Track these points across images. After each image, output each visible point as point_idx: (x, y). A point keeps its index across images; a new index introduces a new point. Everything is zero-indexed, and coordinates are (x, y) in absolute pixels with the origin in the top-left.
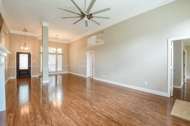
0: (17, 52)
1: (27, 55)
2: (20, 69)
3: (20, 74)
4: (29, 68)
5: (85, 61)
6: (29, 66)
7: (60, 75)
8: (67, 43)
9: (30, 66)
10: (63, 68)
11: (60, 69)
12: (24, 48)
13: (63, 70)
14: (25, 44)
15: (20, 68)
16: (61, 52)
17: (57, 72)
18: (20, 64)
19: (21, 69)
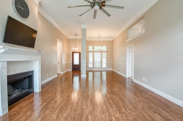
0: (72, 52)
1: (78, 54)
3: (74, 68)
4: (80, 64)
5: (125, 58)
6: (79, 62)
7: (104, 71)
8: (111, 40)
10: (107, 65)
11: (104, 66)
12: (75, 49)
13: (107, 67)
15: (74, 63)
16: (105, 50)
17: (102, 68)
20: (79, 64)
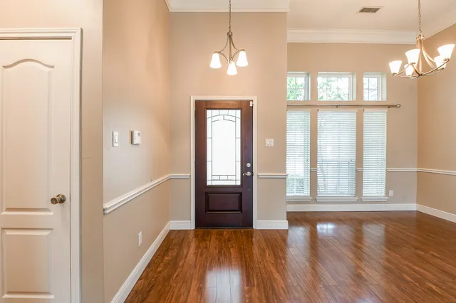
0: (198, 103)
1: (238, 112)
2: (209, 183)
3: (207, 210)
4: (247, 180)
6: (244, 169)
9: (251, 169)
10: (391, 181)
11: (375, 187)
13: (391, 193)
14: (230, 36)
15: (209, 177)
17: (360, 201)
18: (209, 158)
19: (215, 183)
20: (239, 183)
